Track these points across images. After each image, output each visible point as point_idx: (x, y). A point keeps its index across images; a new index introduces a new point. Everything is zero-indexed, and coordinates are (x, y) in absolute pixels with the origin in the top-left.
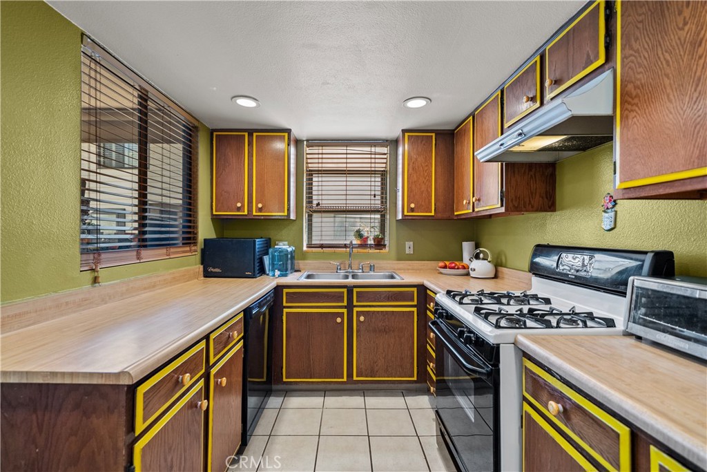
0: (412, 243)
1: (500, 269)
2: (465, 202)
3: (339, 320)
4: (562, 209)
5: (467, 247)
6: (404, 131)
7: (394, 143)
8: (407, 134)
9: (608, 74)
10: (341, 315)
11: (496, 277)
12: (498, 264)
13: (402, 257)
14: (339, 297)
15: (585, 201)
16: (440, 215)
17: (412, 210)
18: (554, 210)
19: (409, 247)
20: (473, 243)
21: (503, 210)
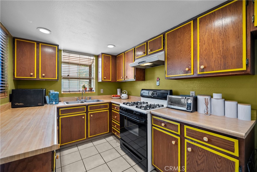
0: (103, 89)
1: (129, 96)
2: (122, 77)
3: (83, 117)
4: (147, 80)
5: (119, 90)
6: (102, 54)
7: (97, 57)
8: (103, 55)
9: (163, 52)
10: (84, 116)
11: (128, 98)
12: (129, 95)
13: (99, 94)
14: (83, 109)
15: (152, 79)
16: (113, 81)
17: (105, 79)
18: (145, 81)
19: (102, 91)
20: (120, 89)
21: (135, 80)
